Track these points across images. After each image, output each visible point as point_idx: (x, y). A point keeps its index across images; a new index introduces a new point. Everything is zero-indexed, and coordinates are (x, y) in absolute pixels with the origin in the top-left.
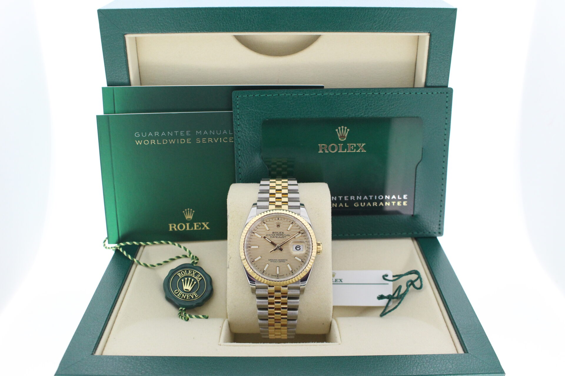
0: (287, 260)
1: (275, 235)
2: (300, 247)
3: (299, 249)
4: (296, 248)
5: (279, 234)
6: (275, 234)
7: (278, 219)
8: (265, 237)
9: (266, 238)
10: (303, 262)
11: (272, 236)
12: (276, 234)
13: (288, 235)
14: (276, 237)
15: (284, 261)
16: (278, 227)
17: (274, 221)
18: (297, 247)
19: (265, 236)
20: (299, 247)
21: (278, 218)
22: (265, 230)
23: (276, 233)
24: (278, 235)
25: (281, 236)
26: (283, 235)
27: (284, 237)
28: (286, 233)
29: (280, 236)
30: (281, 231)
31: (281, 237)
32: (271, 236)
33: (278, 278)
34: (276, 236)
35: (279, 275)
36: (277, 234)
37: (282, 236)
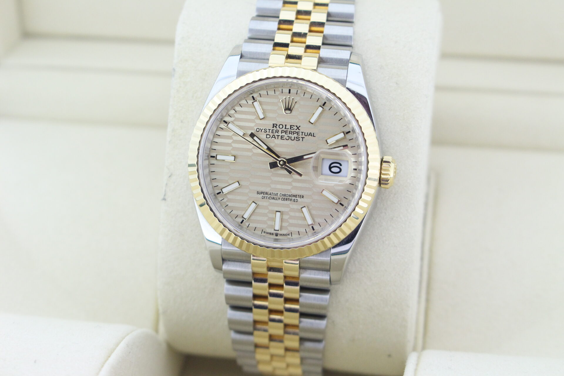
0: (303, 197)
1: (277, 131)
2: (341, 165)
3: (338, 170)
4: (330, 168)
5: (289, 130)
6: (278, 128)
7: (289, 93)
8: (252, 135)
9: (255, 138)
10: (343, 205)
11: (271, 135)
12: (280, 130)
13: (310, 134)
14: (280, 137)
15: (294, 198)
16: (288, 112)
17: (280, 97)
18: (332, 165)
19: (253, 132)
20: (338, 165)
21: (290, 90)
22: (253, 117)
23: (281, 126)
24: (286, 132)
25: (293, 136)
26: (298, 133)
27: (301, 139)
28: (305, 128)
29: (290, 135)
30: (295, 122)
31: (293, 139)
32: (268, 133)
33: (276, 240)
34: (280, 134)
35: (279, 232)
36: (284, 129)
37: (296, 135)
